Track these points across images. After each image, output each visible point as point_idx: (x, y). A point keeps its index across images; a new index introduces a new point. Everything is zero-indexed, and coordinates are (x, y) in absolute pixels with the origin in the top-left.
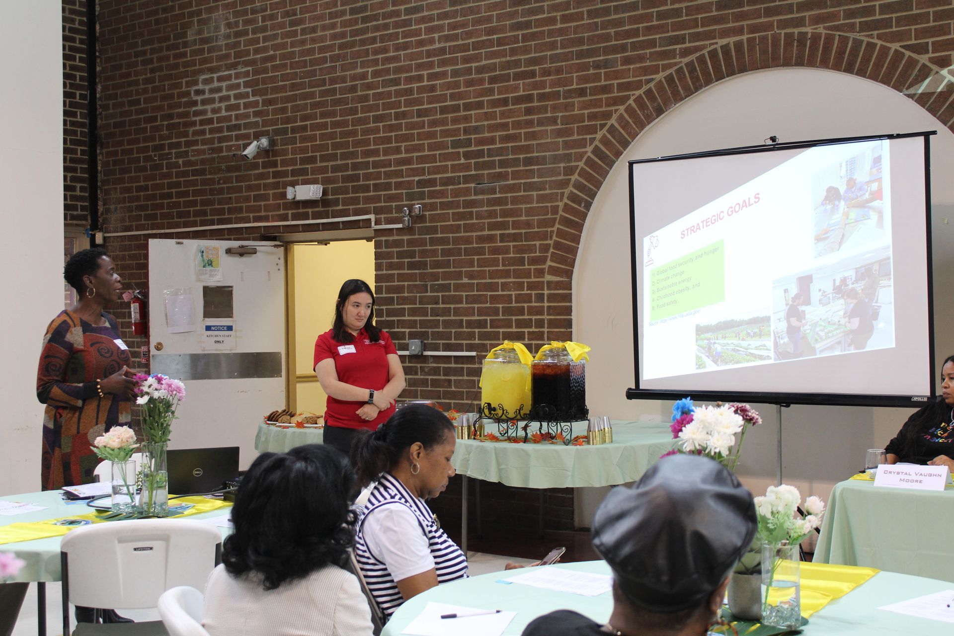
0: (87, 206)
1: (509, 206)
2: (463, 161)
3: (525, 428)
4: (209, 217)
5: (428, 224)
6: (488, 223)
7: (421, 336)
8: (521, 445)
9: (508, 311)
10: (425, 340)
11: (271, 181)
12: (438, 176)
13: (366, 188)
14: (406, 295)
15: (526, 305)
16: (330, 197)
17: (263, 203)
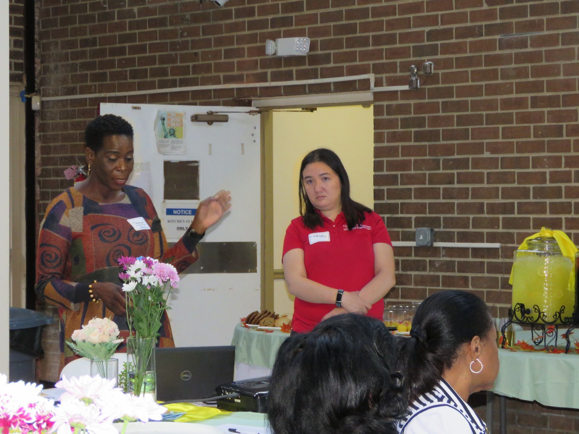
0: (22, 64)
1: (544, 63)
2: (485, 7)
3: (566, 336)
4: (170, 77)
5: (440, 85)
6: (516, 83)
7: (432, 223)
8: (562, 357)
9: (540, 193)
10: (436, 228)
11: (247, 32)
12: (454, 26)
13: (364, 42)
14: (412, 172)
15: (563, 185)
16: (319, 52)
17: (235, 60)
